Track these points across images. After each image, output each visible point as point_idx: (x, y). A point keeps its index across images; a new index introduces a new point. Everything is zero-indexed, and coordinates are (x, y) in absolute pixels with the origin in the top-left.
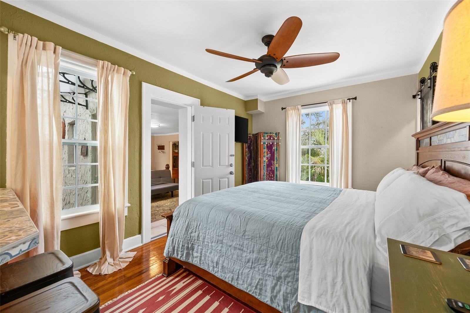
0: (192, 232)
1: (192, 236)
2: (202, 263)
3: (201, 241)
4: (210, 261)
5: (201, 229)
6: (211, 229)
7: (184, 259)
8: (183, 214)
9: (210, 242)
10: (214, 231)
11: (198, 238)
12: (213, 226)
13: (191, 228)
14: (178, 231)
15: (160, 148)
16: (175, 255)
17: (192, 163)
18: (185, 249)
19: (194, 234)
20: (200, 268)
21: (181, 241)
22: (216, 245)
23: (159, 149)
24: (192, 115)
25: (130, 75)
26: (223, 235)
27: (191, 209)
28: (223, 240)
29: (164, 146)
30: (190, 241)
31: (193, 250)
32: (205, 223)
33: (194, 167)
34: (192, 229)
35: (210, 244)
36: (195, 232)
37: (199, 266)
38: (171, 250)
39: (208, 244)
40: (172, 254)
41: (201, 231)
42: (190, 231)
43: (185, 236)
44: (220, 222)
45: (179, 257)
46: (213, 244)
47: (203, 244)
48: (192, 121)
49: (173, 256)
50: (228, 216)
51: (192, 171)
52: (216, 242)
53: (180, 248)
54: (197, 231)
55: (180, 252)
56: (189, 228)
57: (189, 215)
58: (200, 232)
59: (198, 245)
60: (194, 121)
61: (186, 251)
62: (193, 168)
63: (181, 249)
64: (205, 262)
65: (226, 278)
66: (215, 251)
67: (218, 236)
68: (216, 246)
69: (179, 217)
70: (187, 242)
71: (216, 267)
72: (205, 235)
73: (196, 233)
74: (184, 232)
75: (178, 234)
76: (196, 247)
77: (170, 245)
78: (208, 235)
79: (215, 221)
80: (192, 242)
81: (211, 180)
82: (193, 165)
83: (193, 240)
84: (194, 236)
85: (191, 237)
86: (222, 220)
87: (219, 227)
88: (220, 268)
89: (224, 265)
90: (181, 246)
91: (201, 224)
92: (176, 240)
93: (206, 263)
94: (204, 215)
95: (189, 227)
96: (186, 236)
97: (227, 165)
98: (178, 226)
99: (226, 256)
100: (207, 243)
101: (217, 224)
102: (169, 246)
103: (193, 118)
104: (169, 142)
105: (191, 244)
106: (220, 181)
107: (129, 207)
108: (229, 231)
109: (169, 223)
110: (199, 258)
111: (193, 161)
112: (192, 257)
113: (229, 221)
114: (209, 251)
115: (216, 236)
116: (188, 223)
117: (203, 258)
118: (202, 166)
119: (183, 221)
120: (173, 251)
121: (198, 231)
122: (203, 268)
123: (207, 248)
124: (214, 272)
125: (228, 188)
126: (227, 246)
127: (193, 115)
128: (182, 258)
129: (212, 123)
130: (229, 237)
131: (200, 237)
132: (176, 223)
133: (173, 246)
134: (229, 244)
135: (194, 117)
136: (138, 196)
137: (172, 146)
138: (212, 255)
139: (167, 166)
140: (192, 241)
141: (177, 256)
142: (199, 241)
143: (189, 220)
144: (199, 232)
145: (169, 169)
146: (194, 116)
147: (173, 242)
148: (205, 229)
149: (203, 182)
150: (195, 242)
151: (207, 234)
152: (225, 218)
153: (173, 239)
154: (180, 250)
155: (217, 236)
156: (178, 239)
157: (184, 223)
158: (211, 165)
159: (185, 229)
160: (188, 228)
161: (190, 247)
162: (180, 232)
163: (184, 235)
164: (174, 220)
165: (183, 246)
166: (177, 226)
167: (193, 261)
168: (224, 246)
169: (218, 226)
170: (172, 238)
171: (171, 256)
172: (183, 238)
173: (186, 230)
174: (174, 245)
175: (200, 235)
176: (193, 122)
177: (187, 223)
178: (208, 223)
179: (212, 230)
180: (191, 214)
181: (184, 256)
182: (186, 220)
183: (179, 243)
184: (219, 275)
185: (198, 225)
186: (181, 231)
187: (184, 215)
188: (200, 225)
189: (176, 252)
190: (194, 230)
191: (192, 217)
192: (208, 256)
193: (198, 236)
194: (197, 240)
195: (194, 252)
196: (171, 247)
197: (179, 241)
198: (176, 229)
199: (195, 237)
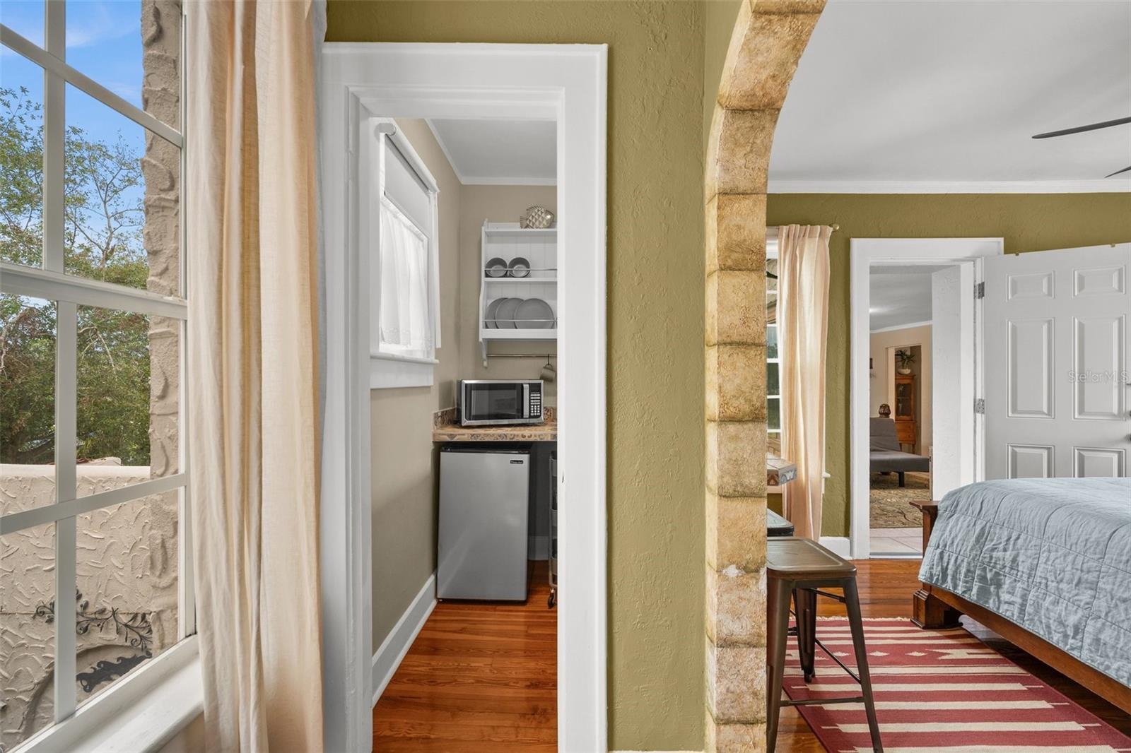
0: (996, 548)
1: (994, 556)
2: (1026, 618)
3: (1023, 572)
4: (1055, 621)
5: (1024, 548)
6: (1057, 551)
7: (975, 598)
8: (966, 507)
9: (1053, 579)
10: (1065, 556)
11: (1015, 565)
12: (1063, 545)
13: (992, 540)
14: (953, 538)
16: (949, 585)
17: (975, 402)
18: (975, 580)
19: (1000, 554)
20: (1021, 628)
21: (963, 561)
22: (1072, 590)
24: (975, 281)
25: (830, 234)
26: (1100, 571)
27: (991, 501)
28: (1098, 582)
30: (989, 566)
31: (999, 586)
32: (1036, 535)
33: (983, 413)
34: (993, 543)
35: (1052, 585)
36: (1005, 550)
37: (1018, 624)
38: (937, 573)
39: (1046, 584)
40: (940, 582)
41: (1023, 551)
42: (989, 546)
43: (974, 552)
44: (1087, 540)
45: (959, 591)
46: (1063, 586)
47: (1031, 580)
48: (975, 297)
49: (944, 586)
50: (1114, 532)
51: (975, 422)
52: (1074, 583)
53: (963, 575)
54: (1011, 549)
55: (961, 583)
56: (986, 539)
57: (983, 512)
58: (1018, 553)
59: (1015, 580)
60: (983, 295)
61: (977, 583)
62: (979, 415)
63: (965, 577)
64: (1036, 618)
65: (1108, 667)
66: (1069, 601)
67: (1079, 572)
68: (1074, 592)
69: (955, 513)
70: (980, 566)
71: (1073, 638)
72: (1035, 562)
73: (1008, 553)
74: (971, 544)
75: (955, 546)
76: (1008, 581)
77: (935, 563)
78: (1045, 563)
79: (1070, 536)
80: (994, 570)
81: (1045, 453)
82: (979, 406)
83: (998, 566)
84: (1002, 558)
85: (991, 558)
86: (1095, 536)
87: (1083, 550)
88: (1087, 641)
89: (1102, 637)
90: (963, 571)
91: (1021, 537)
92: (949, 556)
93: (1041, 622)
94: (1033, 519)
95: (985, 536)
96: (979, 553)
97: (1115, 410)
98: (954, 530)
99: (1109, 619)
100: (1044, 581)
101: (1076, 544)
102: (933, 565)
103: (980, 291)
104: (887, 348)
105: (993, 573)
106: (1082, 459)
107: (826, 479)
108: (1121, 566)
109: (929, 520)
110: (1017, 606)
111: (979, 397)
112: (996, 600)
113: (1119, 542)
114: (1049, 599)
115: (1075, 571)
116: (983, 529)
117: (1029, 609)
118: (1013, 412)
119: (967, 521)
120: (942, 577)
121: (1013, 550)
122: (1031, 631)
123: (1043, 591)
124: (1068, 647)
125: (1120, 475)
126: (1112, 599)
127: (979, 282)
128: (967, 595)
129: (1050, 294)
130: (1119, 580)
131: (1020, 563)
132: (948, 524)
133: (942, 566)
134: (1119, 594)
135: (982, 286)
136: (844, 463)
137: (896, 358)
138: (1060, 607)
139: (882, 409)
140: (994, 567)
141: (955, 586)
142: (1018, 571)
143: (985, 522)
144: (1015, 552)
145: (888, 417)
146: (983, 284)
147: (941, 558)
148: (1035, 549)
149: (1014, 455)
150: (1004, 572)
151: (1042, 559)
152: (1105, 533)
153: (942, 554)
154: (962, 577)
155: (1077, 569)
156: (955, 556)
157: (971, 526)
158: (1045, 410)
159: (974, 539)
160: (984, 539)
161: (991, 580)
162: (961, 542)
163: (972, 550)
164: (941, 516)
165: (968, 571)
166: (951, 529)
167: (998, 608)
168: (1101, 596)
169: (1080, 548)
170: (939, 551)
171: (939, 584)
172: (970, 555)
173: (977, 540)
174: (945, 565)
175: (1021, 558)
176: (978, 301)
177: (980, 528)
178: (1046, 536)
179: (1059, 553)
180: (992, 511)
181: (972, 593)
182: (975, 521)
183: (958, 563)
184: (1084, 656)
185: (1014, 537)
186: (964, 540)
187: (970, 511)
188: (1018, 538)
189: (952, 579)
190: (1001, 547)
191: (994, 518)
192: (1048, 609)
193: (1014, 560)
194: (1012, 568)
195: (1000, 591)
196: (937, 566)
197: (959, 561)
198: (950, 535)
199: (1004, 560)
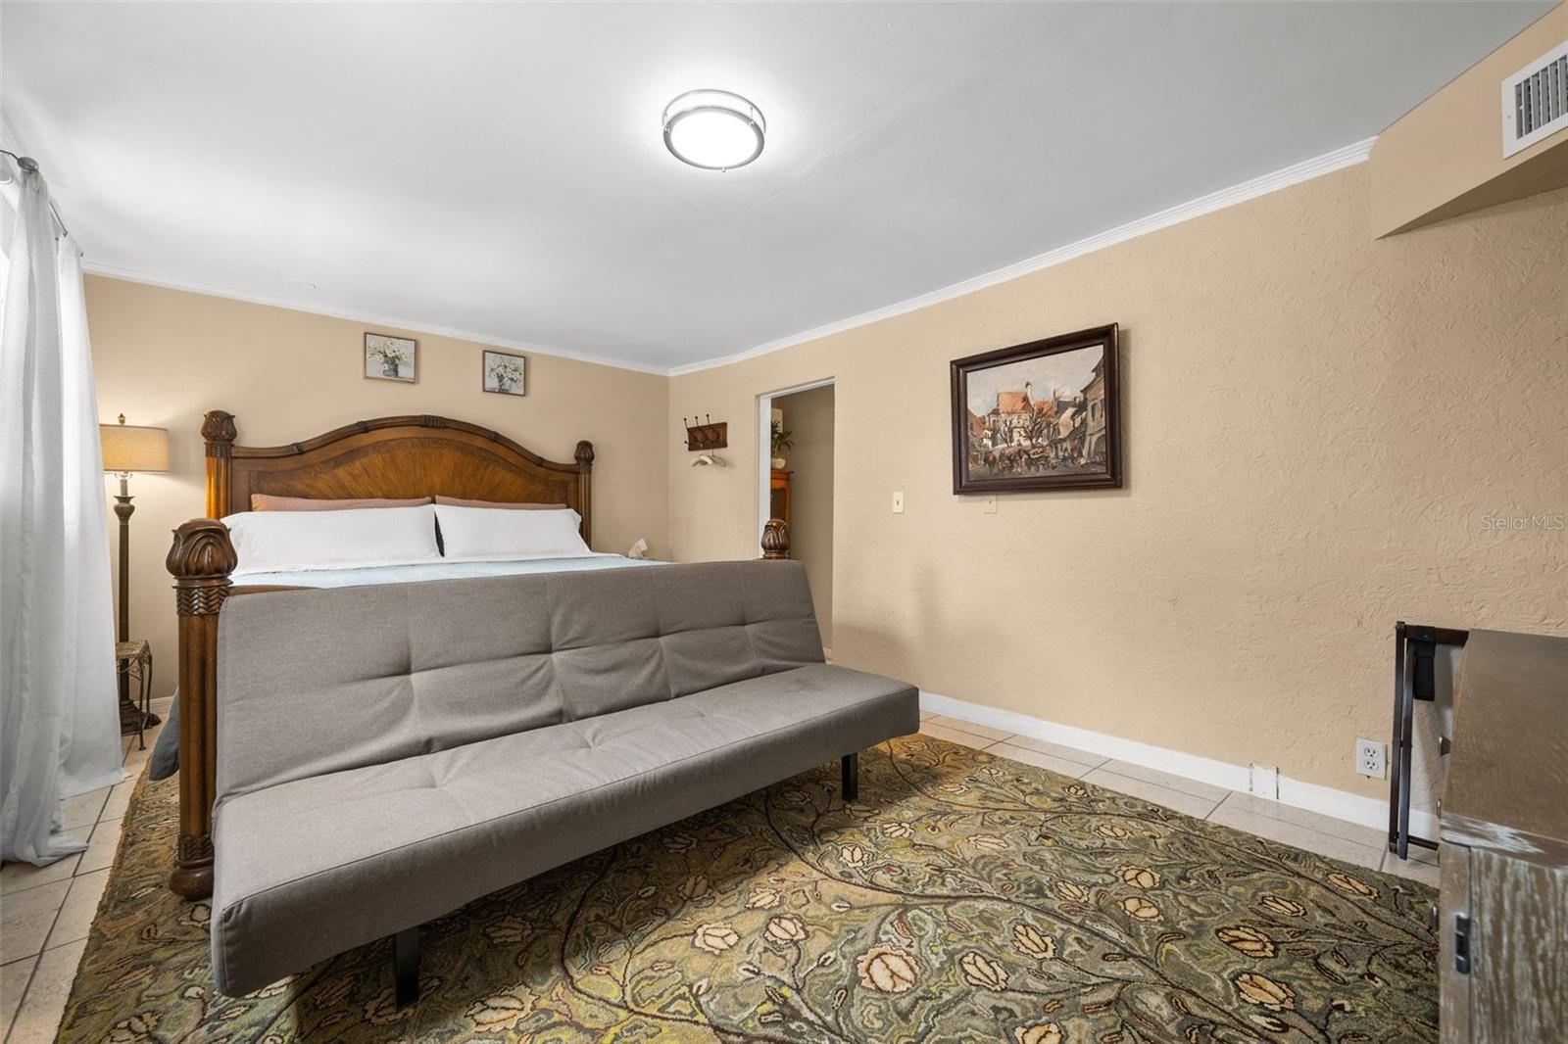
15: (699, 436)
23: (693, 445)
29: (724, 425)
